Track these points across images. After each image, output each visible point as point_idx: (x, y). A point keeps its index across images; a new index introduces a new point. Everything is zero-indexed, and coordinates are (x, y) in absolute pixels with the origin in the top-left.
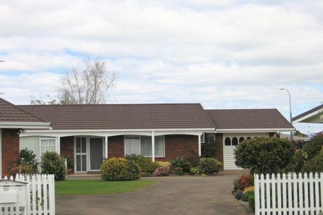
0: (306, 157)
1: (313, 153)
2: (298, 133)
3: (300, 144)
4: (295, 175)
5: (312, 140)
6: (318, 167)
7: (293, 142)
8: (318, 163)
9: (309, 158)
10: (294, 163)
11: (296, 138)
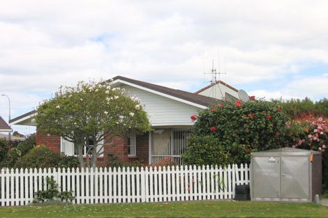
0: (20, 154)
1: (26, 152)
2: (16, 134)
3: (16, 143)
4: (8, 170)
5: (27, 140)
6: (28, 163)
7: (10, 141)
8: (28, 160)
9: (22, 155)
10: (9, 160)
11: (14, 138)
